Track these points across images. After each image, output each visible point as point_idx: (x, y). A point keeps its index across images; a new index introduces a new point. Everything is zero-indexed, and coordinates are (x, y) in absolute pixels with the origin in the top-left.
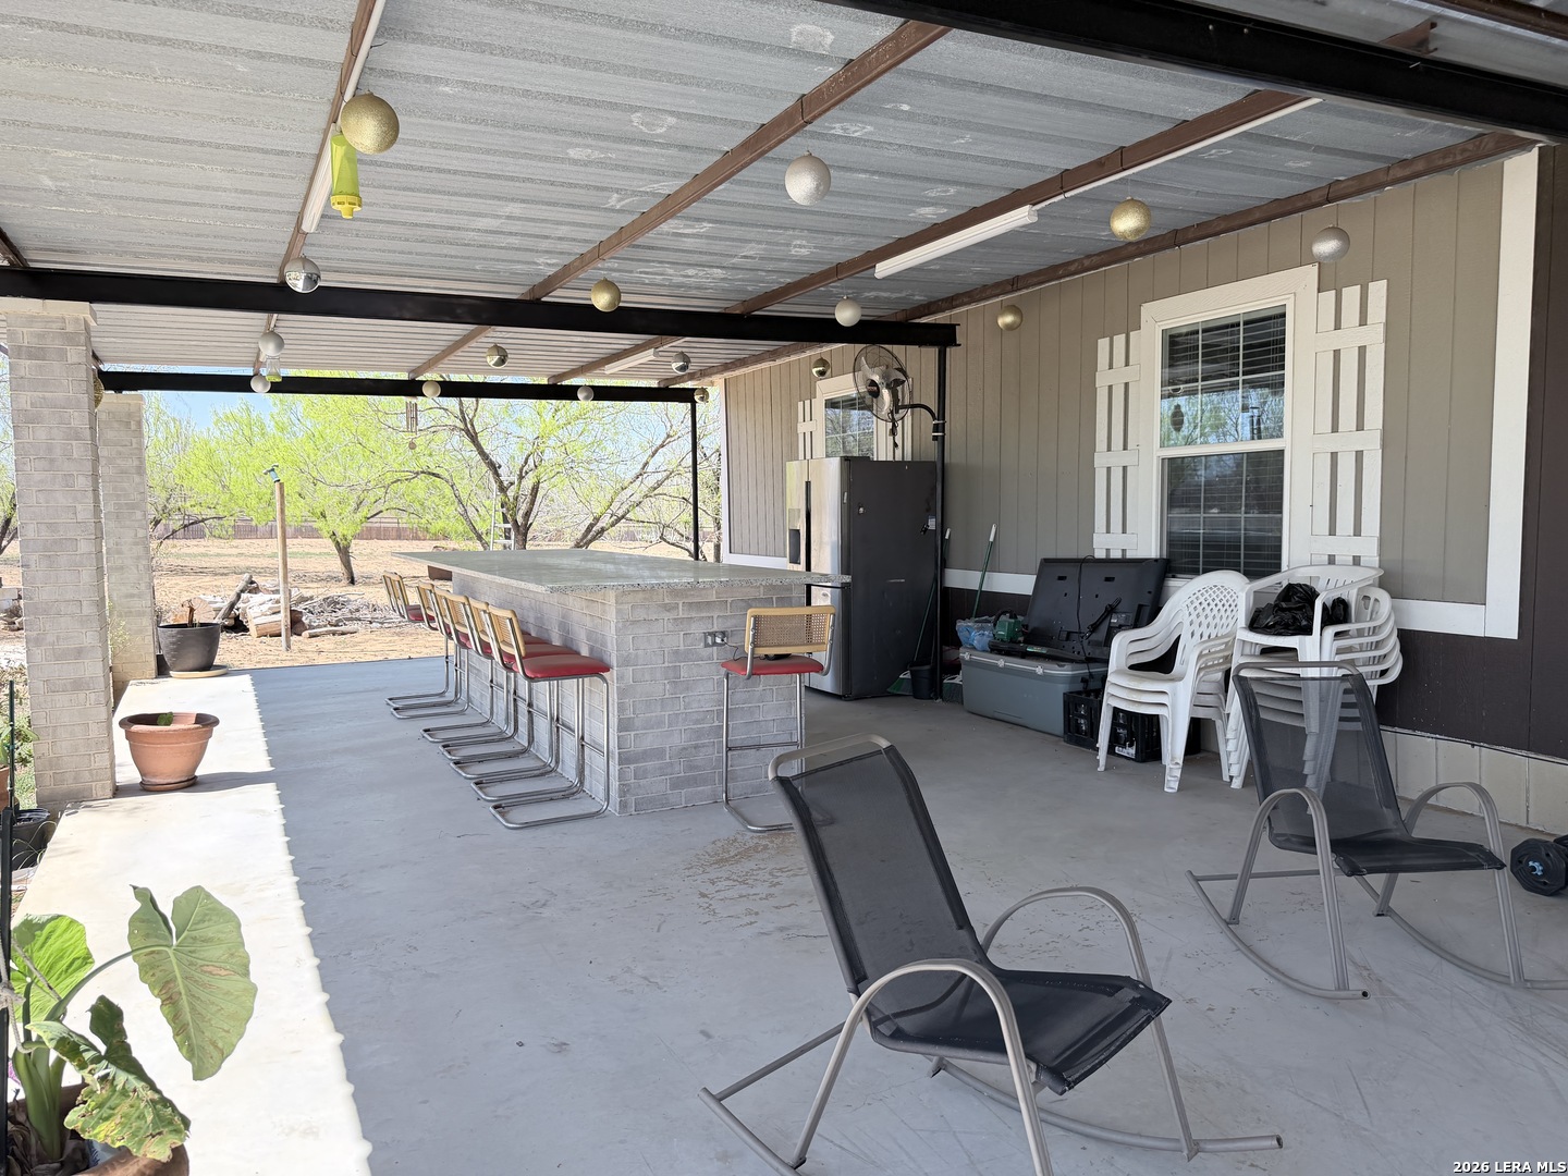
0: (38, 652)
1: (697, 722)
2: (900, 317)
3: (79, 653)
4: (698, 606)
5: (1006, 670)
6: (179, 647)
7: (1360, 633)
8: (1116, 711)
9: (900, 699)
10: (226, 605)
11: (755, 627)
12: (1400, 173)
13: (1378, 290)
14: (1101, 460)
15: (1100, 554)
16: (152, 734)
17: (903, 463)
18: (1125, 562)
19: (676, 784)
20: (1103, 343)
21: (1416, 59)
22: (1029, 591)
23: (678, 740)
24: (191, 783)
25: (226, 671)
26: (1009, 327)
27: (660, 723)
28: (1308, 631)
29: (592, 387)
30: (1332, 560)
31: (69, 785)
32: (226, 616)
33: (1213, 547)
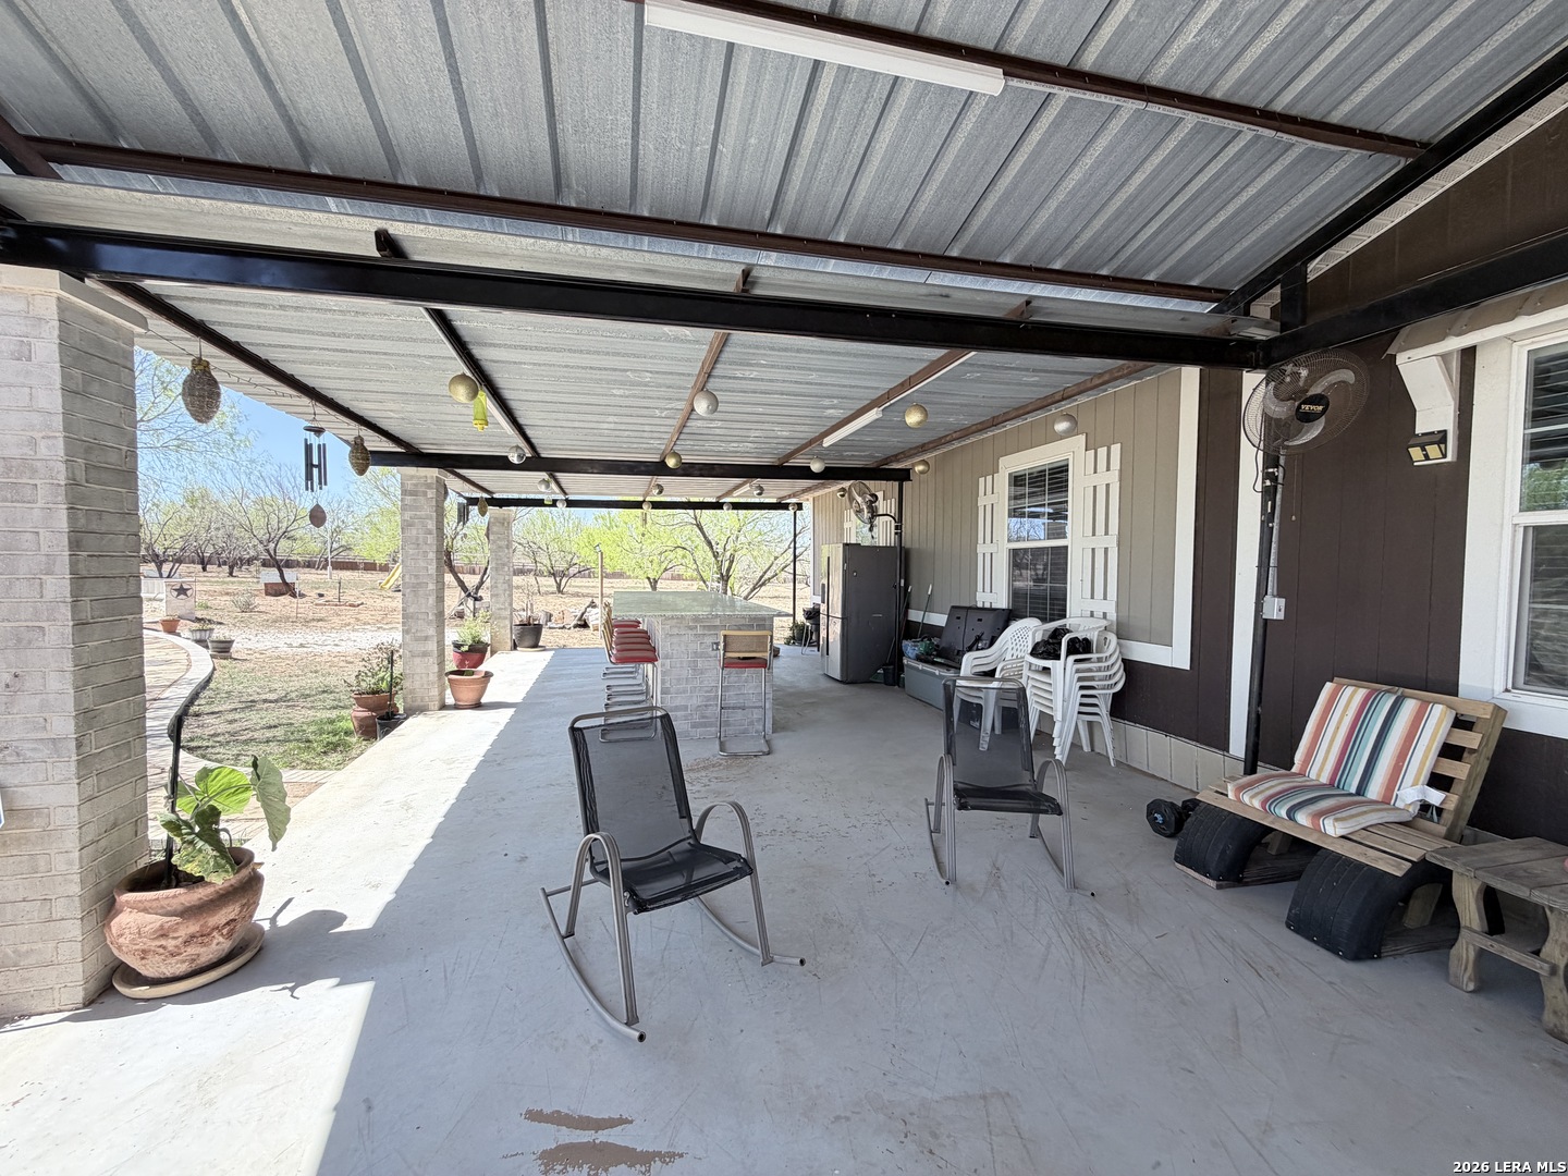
0: (408, 637)
1: (707, 692)
2: (874, 466)
3: (426, 638)
4: (709, 628)
5: (923, 671)
6: (521, 636)
7: (1100, 660)
8: (963, 702)
9: (872, 685)
10: (579, 614)
11: (725, 641)
12: (1097, 381)
13: (1116, 448)
14: (981, 549)
15: (980, 605)
16: (457, 680)
17: (890, 547)
18: (991, 610)
19: (694, 726)
20: (982, 480)
21: (1022, 323)
22: (944, 625)
23: (695, 701)
24: (478, 706)
25: (544, 649)
26: (922, 472)
27: (685, 691)
28: (1058, 657)
29: (731, 503)
30: (1092, 615)
31: (419, 703)
32: (580, 619)
33: (1035, 598)
